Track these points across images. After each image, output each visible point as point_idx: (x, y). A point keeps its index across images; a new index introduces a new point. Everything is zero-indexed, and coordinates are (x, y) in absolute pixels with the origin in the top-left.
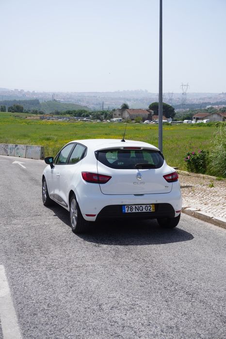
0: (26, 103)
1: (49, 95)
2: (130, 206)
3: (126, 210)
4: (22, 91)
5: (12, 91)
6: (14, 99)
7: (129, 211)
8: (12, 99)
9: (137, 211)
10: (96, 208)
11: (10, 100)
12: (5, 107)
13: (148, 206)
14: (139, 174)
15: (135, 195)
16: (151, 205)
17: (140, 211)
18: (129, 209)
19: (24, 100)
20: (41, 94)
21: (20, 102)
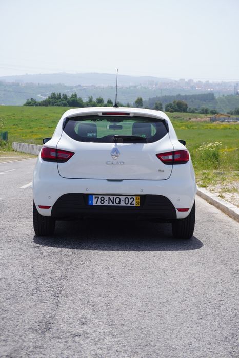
0: (195, 99)
1: (231, 86)
2: (100, 196)
3: (95, 202)
4: (190, 81)
5: (176, 81)
6: (178, 93)
7: (99, 204)
8: (175, 94)
9: (111, 204)
10: (50, 197)
11: (171, 95)
12: (161, 105)
13: (129, 197)
14: (115, 150)
15: (109, 180)
16: (135, 197)
17: (115, 204)
18: (99, 200)
19: (191, 94)
20: (218, 85)
21: (186, 97)
